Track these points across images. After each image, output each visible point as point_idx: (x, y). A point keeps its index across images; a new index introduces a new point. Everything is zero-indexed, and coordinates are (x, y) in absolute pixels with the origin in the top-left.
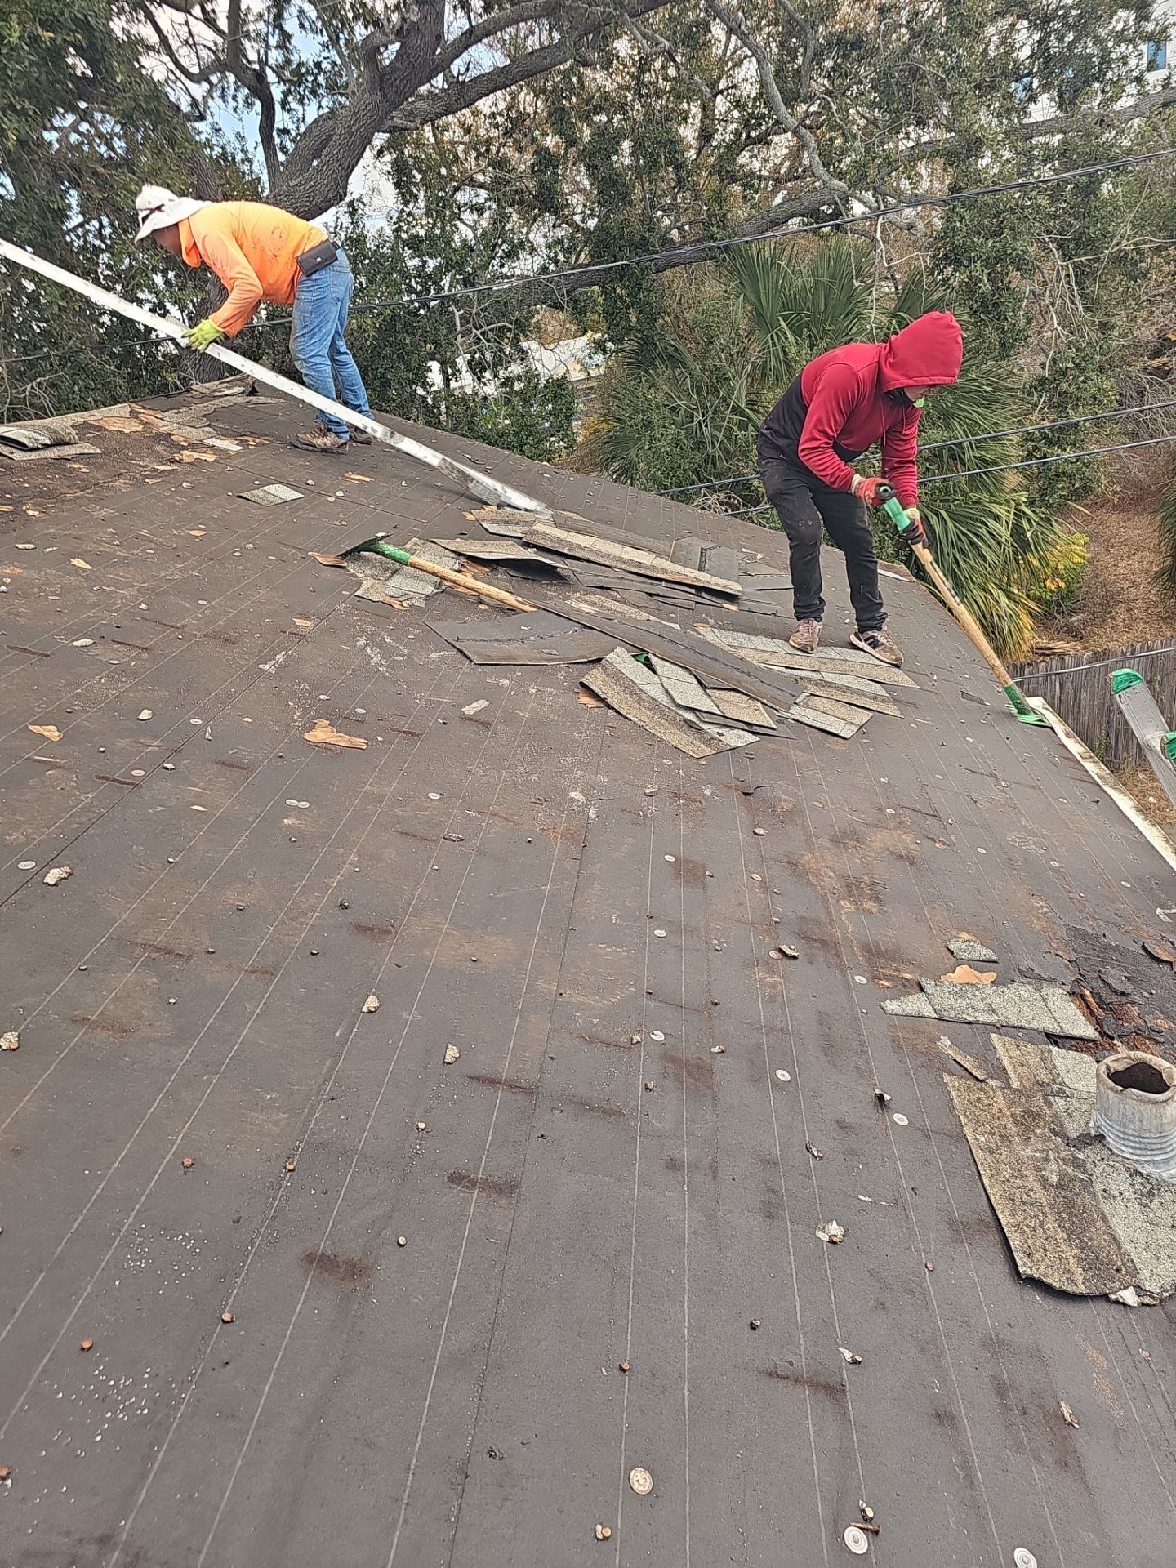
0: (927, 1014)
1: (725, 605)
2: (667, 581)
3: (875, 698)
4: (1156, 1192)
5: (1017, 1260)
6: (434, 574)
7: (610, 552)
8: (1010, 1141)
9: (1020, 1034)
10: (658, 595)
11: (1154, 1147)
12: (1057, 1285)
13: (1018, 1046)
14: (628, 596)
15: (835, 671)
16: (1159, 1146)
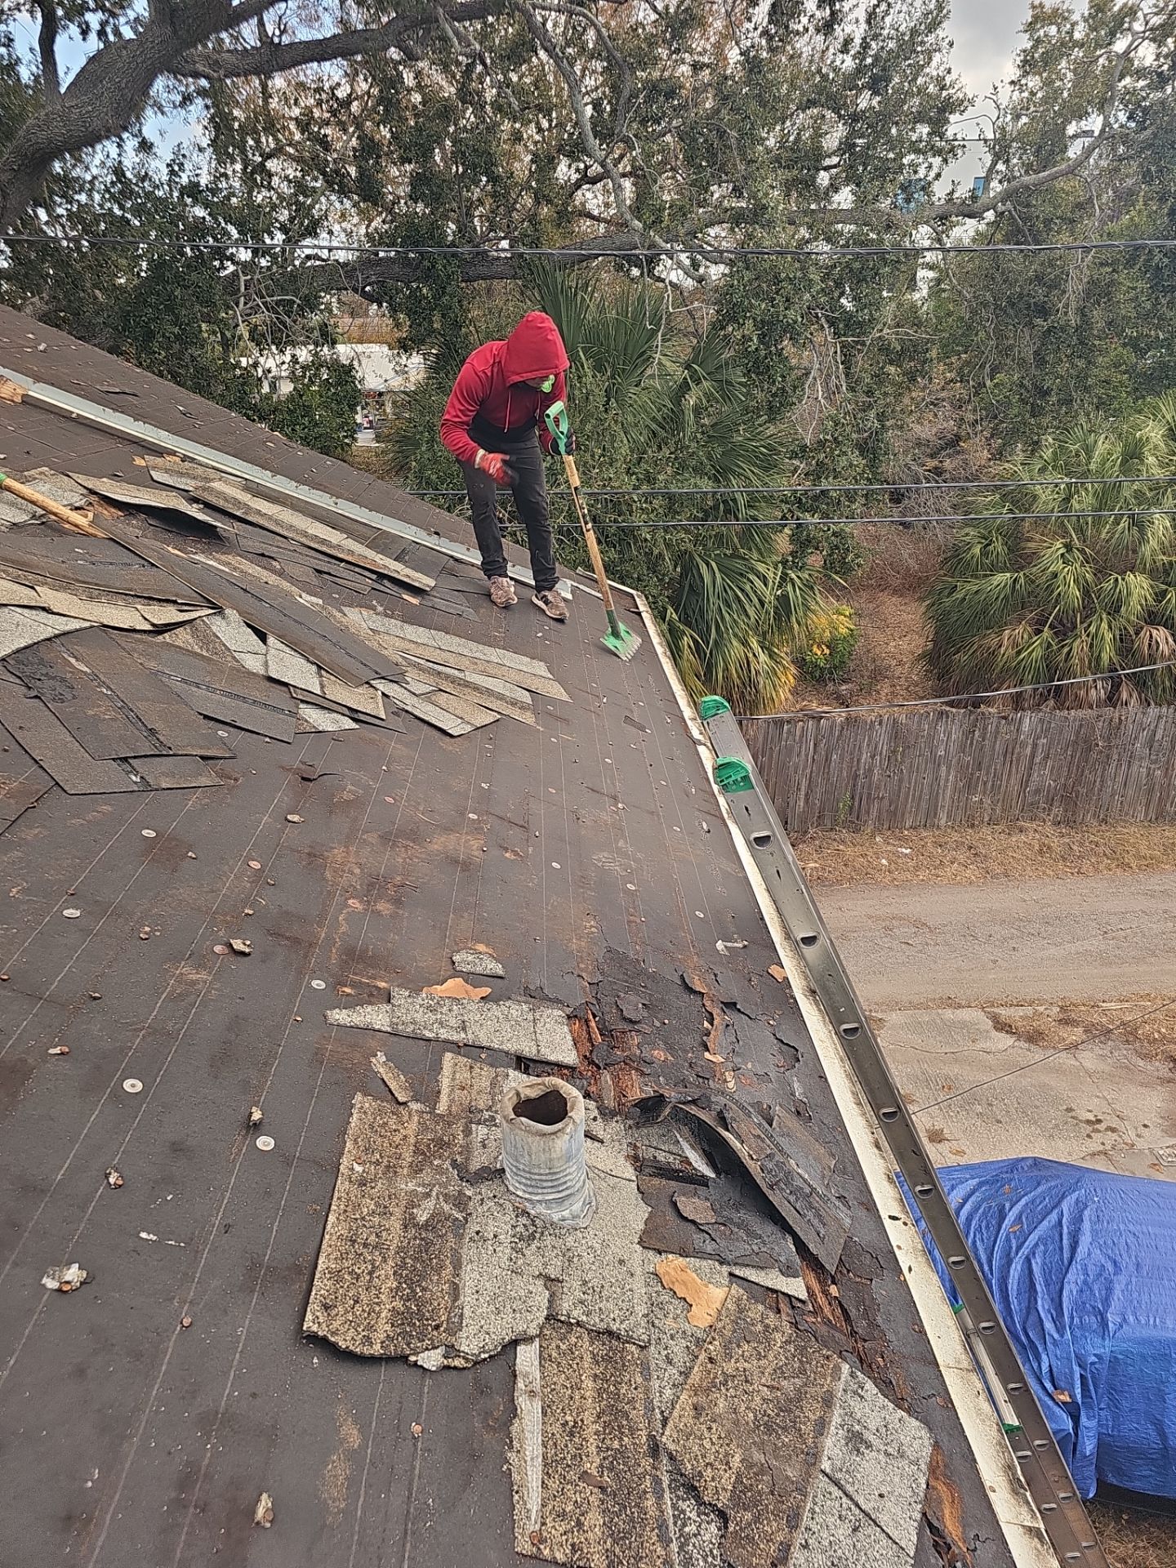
0: (377, 1027)
1: (405, 597)
2: (348, 562)
3: (514, 703)
4: (538, 1235)
5: (308, 1313)
6: (33, 503)
7: (294, 524)
8: (396, 1172)
9: (483, 1056)
10: (329, 574)
11: (545, 1184)
12: (343, 1345)
13: (471, 1067)
14: (290, 569)
15: (484, 673)
16: (550, 1184)
